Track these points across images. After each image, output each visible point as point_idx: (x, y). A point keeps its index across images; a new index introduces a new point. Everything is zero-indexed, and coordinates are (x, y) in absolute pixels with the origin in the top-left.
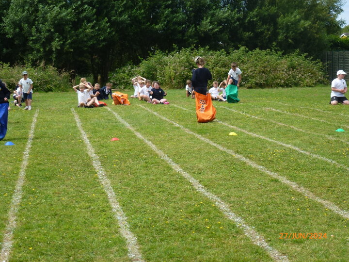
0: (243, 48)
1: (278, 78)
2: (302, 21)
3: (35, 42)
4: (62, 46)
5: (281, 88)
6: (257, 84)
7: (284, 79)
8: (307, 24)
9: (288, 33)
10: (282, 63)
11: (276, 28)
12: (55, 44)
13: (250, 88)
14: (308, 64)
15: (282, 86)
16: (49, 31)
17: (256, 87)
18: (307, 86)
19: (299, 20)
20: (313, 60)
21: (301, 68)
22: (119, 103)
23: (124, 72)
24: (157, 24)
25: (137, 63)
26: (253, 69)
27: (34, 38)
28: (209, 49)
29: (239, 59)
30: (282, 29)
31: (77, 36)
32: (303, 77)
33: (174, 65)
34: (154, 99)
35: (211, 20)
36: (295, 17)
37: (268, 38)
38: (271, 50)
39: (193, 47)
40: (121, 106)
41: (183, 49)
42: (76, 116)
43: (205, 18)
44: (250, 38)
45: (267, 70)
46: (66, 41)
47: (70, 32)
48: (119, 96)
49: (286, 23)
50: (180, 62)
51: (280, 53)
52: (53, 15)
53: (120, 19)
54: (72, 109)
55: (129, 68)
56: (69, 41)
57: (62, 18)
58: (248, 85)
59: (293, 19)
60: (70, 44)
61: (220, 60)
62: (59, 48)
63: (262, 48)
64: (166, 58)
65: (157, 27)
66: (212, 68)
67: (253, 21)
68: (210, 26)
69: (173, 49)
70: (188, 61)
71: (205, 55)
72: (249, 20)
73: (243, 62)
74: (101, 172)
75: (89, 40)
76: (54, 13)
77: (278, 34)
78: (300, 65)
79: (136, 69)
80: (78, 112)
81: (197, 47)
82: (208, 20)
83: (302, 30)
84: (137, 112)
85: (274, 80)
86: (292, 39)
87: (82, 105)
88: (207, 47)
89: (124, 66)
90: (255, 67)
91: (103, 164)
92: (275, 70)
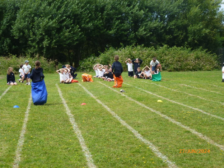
0: (165, 46)
1: (189, 65)
2: (204, 30)
3: (33, 41)
4: (50, 44)
5: (190, 71)
6: (174, 69)
7: (192, 66)
8: (207, 31)
9: (195, 36)
10: (191, 55)
11: (187, 33)
12: (45, 43)
13: (170, 71)
14: (208, 56)
15: (191, 70)
16: (41, 34)
17: (174, 71)
18: (207, 70)
19: (202, 29)
20: (210, 53)
21: (203, 59)
22: (86, 81)
23: (89, 61)
24: (110, 30)
25: (98, 55)
26: (172, 59)
27: (32, 39)
28: (144, 46)
29: (163, 53)
30: (191, 34)
31: (60, 37)
32: (204, 64)
33: (121, 56)
34: (109, 78)
35: (145, 28)
36: (200, 26)
37: (182, 39)
38: (184, 47)
39: (133, 45)
40: (88, 82)
41: (127, 46)
42: (58, 89)
43: (141, 27)
44: (170, 39)
45: (181, 60)
46: (52, 41)
47: (55, 35)
48: (86, 76)
49: (194, 30)
50: (125, 55)
51: (190, 49)
52: (44, 24)
53: (87, 26)
54: (56, 85)
55: (93, 58)
56: (54, 41)
57: (49, 26)
58: (169, 69)
59: (198, 28)
60: (55, 42)
61: (151, 54)
62: (48, 45)
63: (178, 46)
64: (116, 52)
65: (110, 32)
66: (146, 58)
67: (172, 28)
68: (144, 32)
69: (121, 46)
70: (130, 54)
71: (141, 50)
72: (170, 28)
73: (165, 54)
74: (75, 125)
75: (67, 40)
76: (45, 23)
77: (188, 37)
78: (202, 56)
79: (97, 59)
80: (60, 86)
81: (136, 45)
82: (143, 28)
83: (204, 35)
84: (98, 87)
85: (186, 66)
86: (197, 41)
87: (63, 82)
88: (143, 45)
89: (89, 57)
90: (174, 58)
91: (76, 120)
92: (186, 59)
